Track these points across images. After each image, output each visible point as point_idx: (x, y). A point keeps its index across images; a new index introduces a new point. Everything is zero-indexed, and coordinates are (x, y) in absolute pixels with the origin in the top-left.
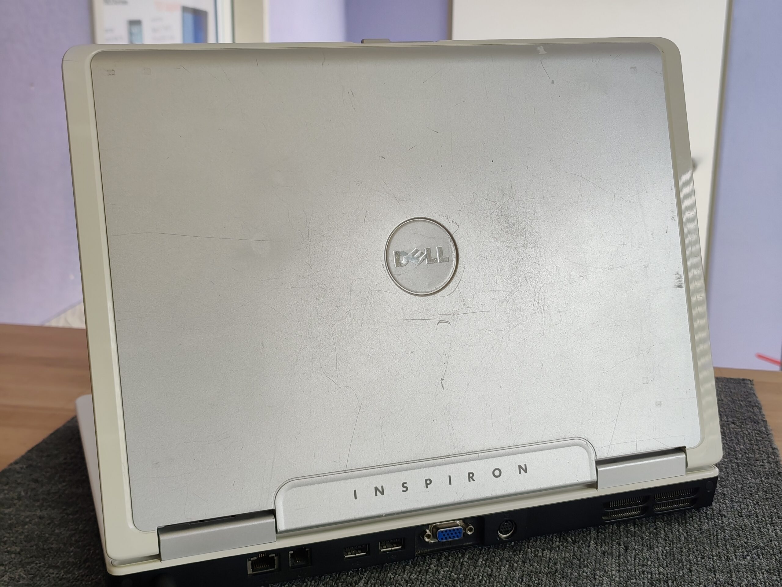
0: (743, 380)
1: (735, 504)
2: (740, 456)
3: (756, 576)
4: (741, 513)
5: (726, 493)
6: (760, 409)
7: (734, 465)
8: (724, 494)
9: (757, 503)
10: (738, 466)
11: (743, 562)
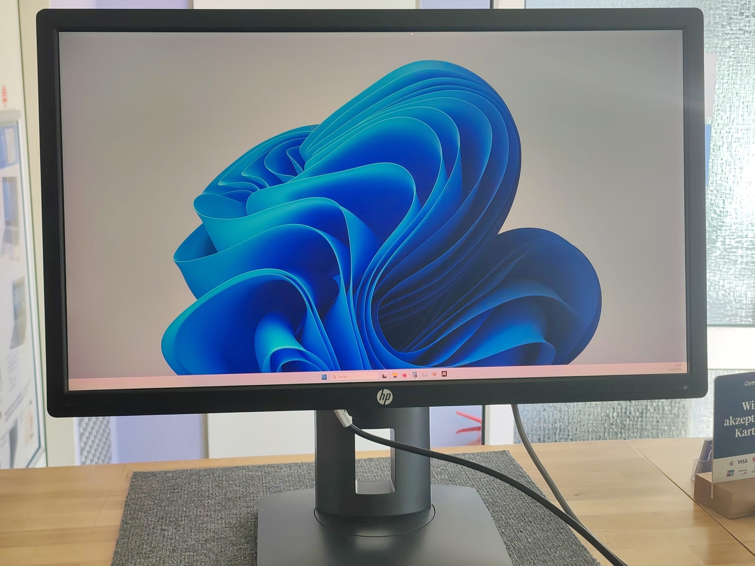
0: (504, 451)
1: (538, 525)
2: (527, 498)
3: (565, 560)
4: (543, 529)
5: (530, 520)
6: (522, 468)
7: (526, 504)
8: (530, 521)
9: (548, 522)
10: (529, 505)
11: (556, 555)
